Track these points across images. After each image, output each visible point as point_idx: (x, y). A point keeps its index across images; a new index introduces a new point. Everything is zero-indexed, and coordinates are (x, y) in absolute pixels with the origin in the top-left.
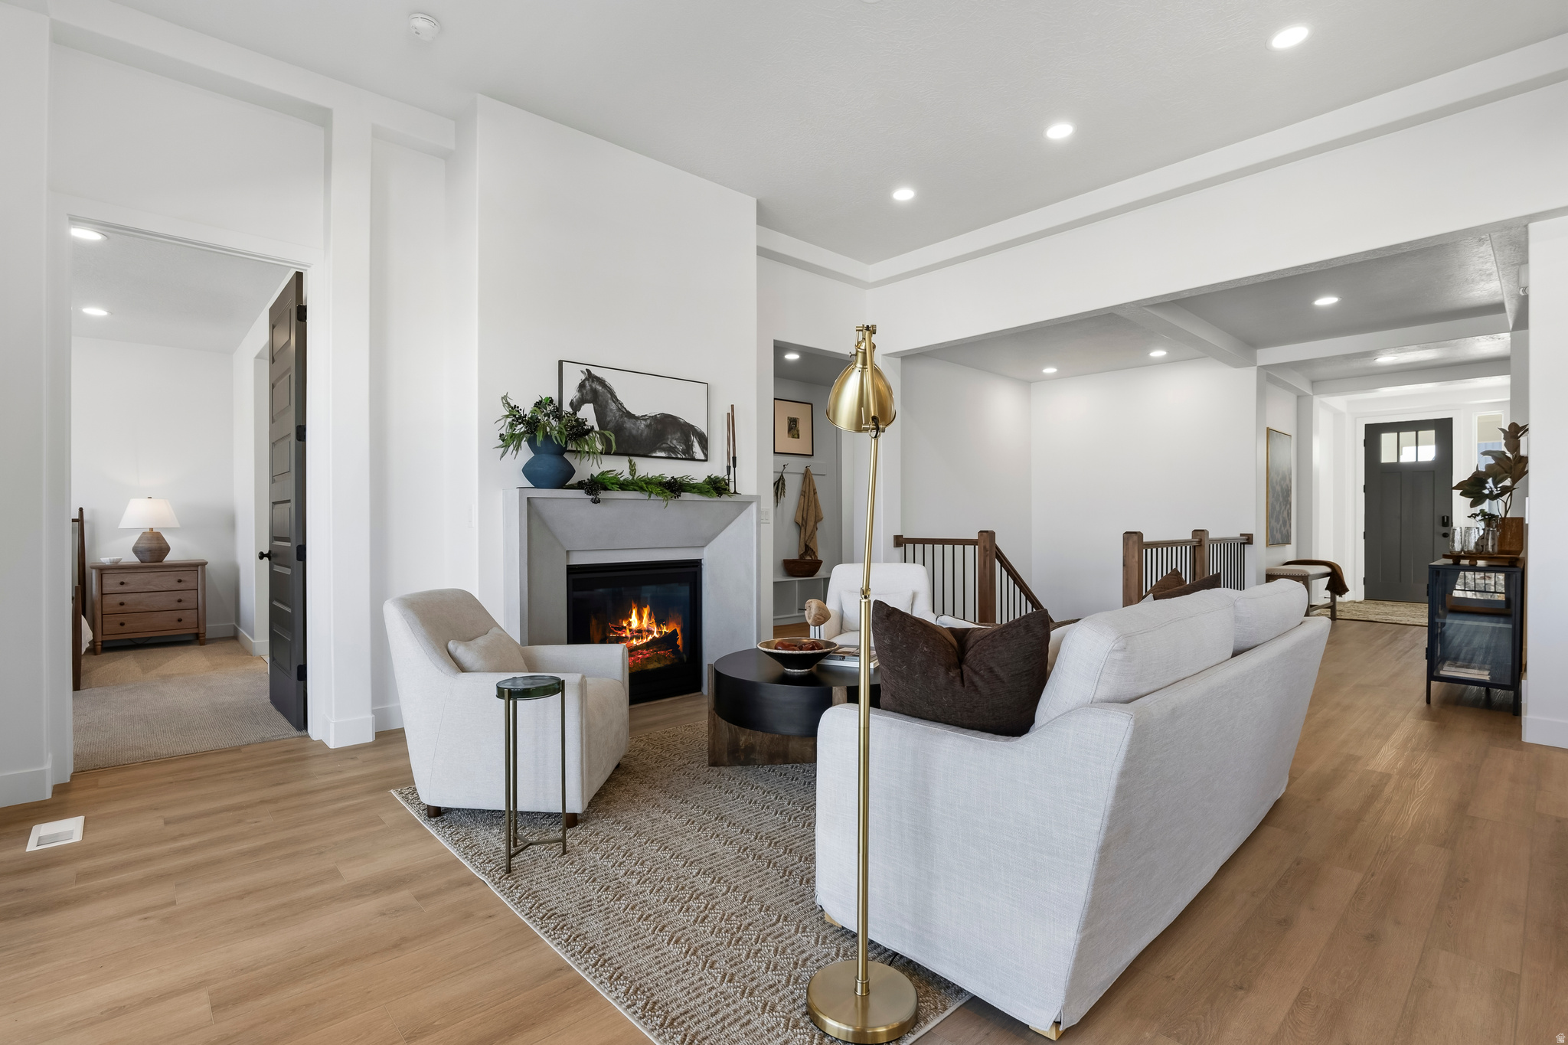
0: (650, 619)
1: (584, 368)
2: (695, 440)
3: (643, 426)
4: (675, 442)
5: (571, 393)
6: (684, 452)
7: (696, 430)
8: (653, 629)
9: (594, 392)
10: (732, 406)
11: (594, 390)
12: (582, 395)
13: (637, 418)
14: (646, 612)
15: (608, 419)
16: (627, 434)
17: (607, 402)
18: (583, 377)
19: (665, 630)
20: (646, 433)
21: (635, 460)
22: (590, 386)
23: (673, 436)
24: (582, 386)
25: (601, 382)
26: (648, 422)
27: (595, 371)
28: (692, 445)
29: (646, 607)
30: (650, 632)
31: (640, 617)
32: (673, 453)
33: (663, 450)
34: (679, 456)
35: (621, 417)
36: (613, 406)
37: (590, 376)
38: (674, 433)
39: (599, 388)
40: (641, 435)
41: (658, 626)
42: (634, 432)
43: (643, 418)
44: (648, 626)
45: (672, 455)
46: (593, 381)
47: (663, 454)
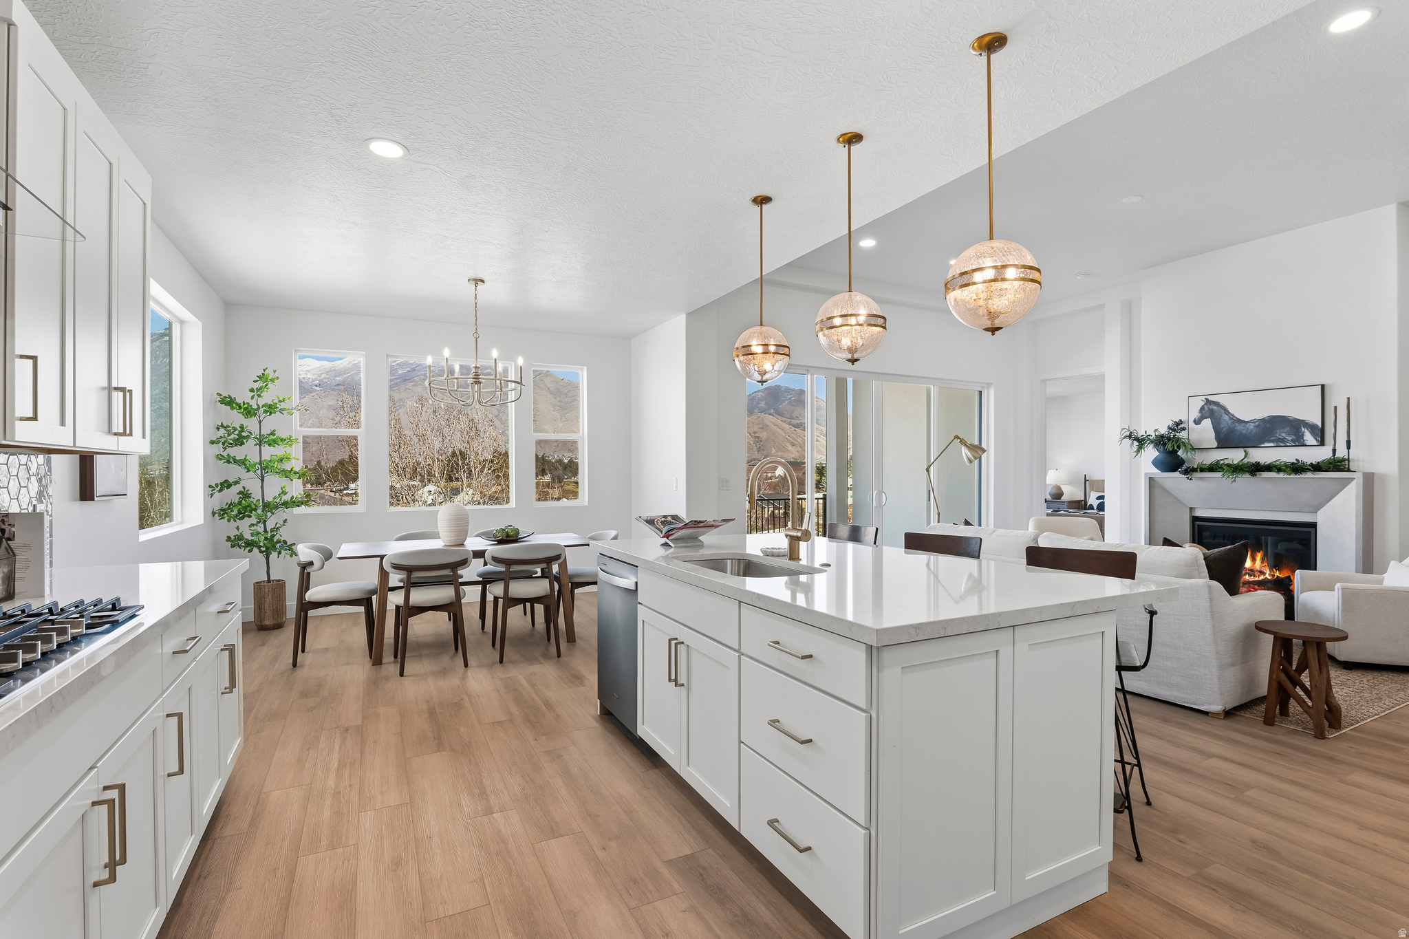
0: (1262, 562)
1: (1203, 398)
2: (1306, 430)
3: (1252, 427)
4: (1283, 435)
5: (1195, 414)
6: (1292, 441)
7: (1307, 423)
8: (1265, 571)
9: (1212, 411)
10: (1349, 398)
11: (1211, 410)
12: (1202, 414)
13: (1248, 422)
14: (1259, 556)
15: (1222, 426)
16: (1238, 434)
17: (1221, 415)
18: (1203, 403)
19: (1277, 574)
20: (1254, 431)
21: (1248, 449)
22: (1208, 408)
23: (1282, 430)
24: (1202, 409)
25: (1217, 404)
26: (1257, 423)
27: (1211, 398)
28: (1303, 435)
29: (1259, 552)
30: (1262, 573)
31: (1254, 560)
32: (1281, 442)
33: (1272, 441)
34: (1288, 444)
35: (1233, 423)
36: (1226, 417)
37: (1208, 402)
38: (1283, 428)
39: (1215, 408)
40: (1250, 433)
41: (1271, 570)
42: (1244, 432)
43: (1252, 421)
44: (1261, 567)
45: (1281, 443)
46: (1210, 405)
47: (1272, 444)
